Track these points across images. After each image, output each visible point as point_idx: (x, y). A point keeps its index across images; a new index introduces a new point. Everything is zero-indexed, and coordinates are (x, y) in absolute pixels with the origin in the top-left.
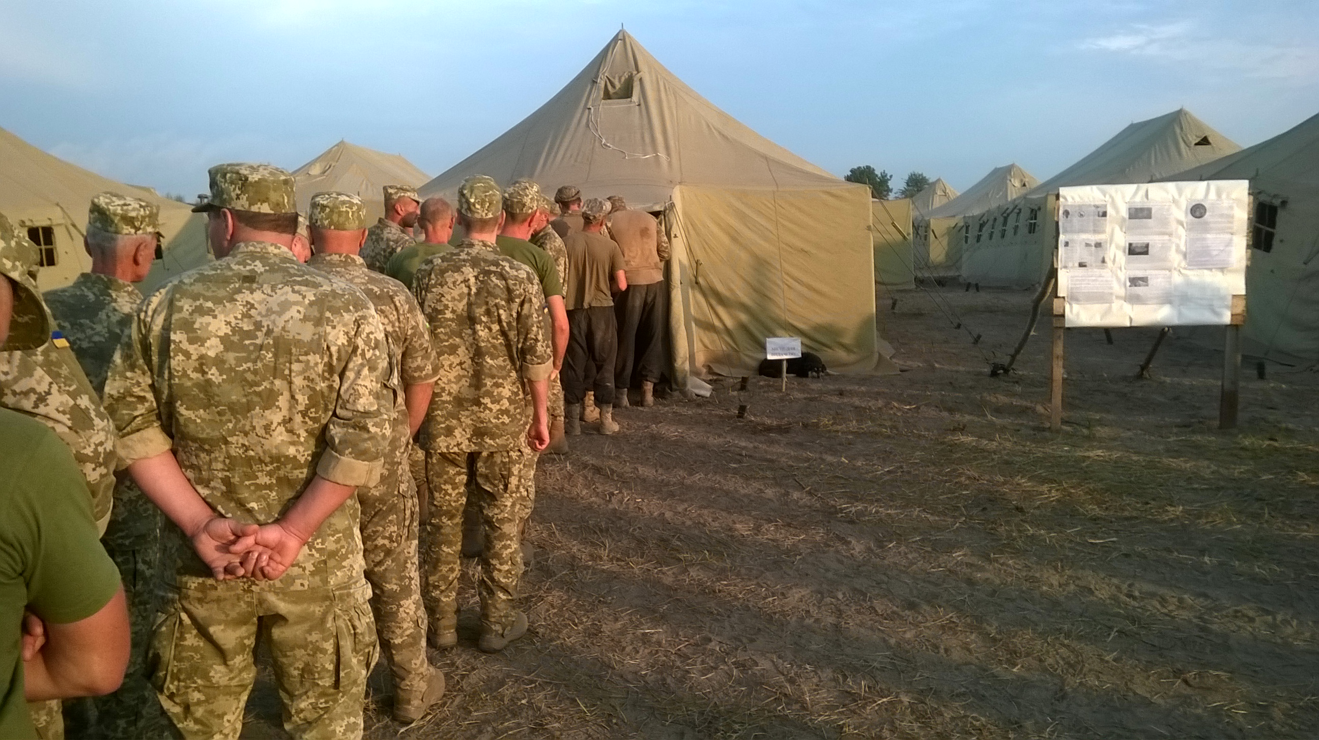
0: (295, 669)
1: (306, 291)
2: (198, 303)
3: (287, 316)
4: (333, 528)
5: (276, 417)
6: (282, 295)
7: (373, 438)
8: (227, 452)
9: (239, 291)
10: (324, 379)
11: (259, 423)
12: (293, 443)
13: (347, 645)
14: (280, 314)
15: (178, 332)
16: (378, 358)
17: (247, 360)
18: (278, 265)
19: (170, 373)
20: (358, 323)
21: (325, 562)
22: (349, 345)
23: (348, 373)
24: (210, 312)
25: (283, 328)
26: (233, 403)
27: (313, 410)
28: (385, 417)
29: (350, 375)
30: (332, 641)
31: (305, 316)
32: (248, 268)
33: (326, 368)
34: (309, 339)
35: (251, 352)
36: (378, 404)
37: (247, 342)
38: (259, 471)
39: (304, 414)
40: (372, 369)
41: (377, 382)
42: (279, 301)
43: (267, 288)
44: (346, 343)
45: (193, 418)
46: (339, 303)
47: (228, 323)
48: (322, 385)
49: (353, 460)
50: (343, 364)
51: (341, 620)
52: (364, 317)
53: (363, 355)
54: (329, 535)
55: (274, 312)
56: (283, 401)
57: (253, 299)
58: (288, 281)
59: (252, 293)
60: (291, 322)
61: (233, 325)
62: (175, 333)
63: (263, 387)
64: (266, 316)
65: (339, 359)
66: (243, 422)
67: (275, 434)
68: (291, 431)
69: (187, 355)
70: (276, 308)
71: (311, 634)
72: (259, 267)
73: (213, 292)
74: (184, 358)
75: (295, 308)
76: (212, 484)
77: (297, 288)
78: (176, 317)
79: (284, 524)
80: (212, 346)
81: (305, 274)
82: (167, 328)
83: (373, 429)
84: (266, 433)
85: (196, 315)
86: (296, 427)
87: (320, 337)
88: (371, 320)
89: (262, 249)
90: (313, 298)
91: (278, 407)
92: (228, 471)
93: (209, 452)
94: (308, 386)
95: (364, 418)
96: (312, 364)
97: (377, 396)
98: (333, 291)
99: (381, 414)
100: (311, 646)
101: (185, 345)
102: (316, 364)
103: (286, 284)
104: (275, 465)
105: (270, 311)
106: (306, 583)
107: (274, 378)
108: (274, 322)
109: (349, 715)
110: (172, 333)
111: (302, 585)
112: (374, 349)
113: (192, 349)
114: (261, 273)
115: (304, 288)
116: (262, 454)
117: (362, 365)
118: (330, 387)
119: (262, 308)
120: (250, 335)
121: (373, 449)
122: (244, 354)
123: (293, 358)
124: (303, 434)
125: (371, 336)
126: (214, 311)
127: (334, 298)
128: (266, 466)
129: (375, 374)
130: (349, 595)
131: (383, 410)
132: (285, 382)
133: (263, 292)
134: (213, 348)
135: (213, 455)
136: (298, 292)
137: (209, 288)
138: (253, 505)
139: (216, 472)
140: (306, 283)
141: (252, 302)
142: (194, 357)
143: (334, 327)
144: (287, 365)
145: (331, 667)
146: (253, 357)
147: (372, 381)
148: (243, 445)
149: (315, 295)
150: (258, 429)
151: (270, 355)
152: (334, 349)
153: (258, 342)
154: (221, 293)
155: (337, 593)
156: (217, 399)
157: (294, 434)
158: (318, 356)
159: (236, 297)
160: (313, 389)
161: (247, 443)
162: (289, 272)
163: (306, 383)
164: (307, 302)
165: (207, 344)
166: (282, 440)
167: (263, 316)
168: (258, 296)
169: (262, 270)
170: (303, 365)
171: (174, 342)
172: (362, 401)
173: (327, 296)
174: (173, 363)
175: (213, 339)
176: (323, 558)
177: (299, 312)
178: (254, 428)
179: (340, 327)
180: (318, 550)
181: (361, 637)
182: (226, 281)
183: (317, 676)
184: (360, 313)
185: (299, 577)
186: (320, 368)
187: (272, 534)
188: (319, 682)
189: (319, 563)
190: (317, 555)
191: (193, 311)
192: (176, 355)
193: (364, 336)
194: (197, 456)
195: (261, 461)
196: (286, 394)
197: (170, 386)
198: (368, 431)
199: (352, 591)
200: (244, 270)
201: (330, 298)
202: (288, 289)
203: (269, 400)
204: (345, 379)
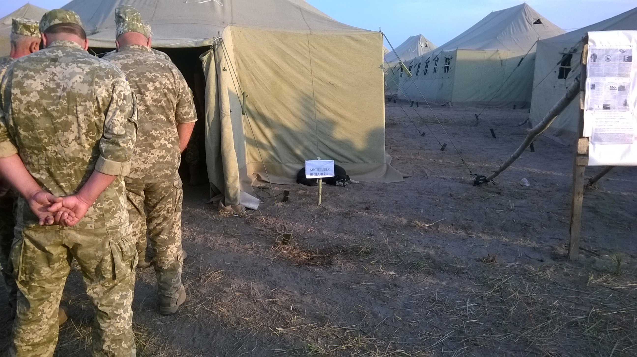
0: (92, 269)
1: (84, 67)
2: (26, 73)
3: (73, 80)
4: (107, 197)
5: (71, 137)
6: (72, 68)
7: (123, 149)
8: (47, 155)
9: (48, 66)
10: (96, 116)
11: (62, 139)
12: (82, 151)
13: (118, 257)
14: (70, 79)
15: (15, 88)
16: (125, 105)
17: (53, 104)
18: (71, 53)
19: (12, 111)
20: (114, 86)
21: (103, 215)
22: (109, 97)
23: (108, 113)
24: (32, 77)
25: (72, 87)
26: (47, 128)
27: (91, 132)
28: (129, 138)
29: (110, 114)
30: (109, 255)
31: (83, 80)
32: (54, 54)
33: (96, 110)
34: (86, 93)
35: (54, 100)
36: (125, 131)
37: (53, 94)
38: (64, 166)
39: (87, 135)
40: (122, 111)
41: (125, 119)
42: (69, 72)
43: (63, 65)
44: (107, 96)
45: (27, 136)
46: (102, 74)
47: (42, 84)
48: (95, 119)
49: (113, 161)
50: (106, 107)
51: (113, 245)
52: (117, 82)
53: (117, 103)
54: (105, 201)
55: (67, 78)
56: (74, 127)
57: (56, 71)
58: (75, 61)
59: (55, 67)
60: (76, 83)
61: (45, 85)
62: (14, 89)
63: (62, 119)
64: (63, 80)
65: (104, 104)
66: (53, 138)
67: (71, 145)
68: (80, 144)
69: (20, 101)
70: (68, 76)
71: (97, 253)
72: (60, 53)
73: (35, 66)
74: (19, 103)
75: (78, 76)
76: (41, 172)
77: (79, 65)
78: (14, 80)
79: (78, 196)
80: (34, 96)
81: (85, 57)
82: (9, 86)
83: (122, 145)
84: (66, 145)
85: (25, 79)
86: (83, 142)
87: (92, 92)
88: (122, 84)
89: (63, 44)
90: (88, 71)
91: (71, 131)
92: (48, 165)
93: (37, 155)
94: (87, 119)
95: (118, 138)
96: (88, 107)
97: (125, 126)
98: (100, 67)
99: (127, 136)
100: (99, 258)
101: (19, 96)
102: (91, 107)
103: (74, 62)
104: (72, 163)
105: (64, 78)
106: (93, 226)
107: (68, 115)
108: (67, 83)
109: (122, 291)
110: (12, 89)
111: (91, 226)
112: (123, 100)
113: (23, 98)
114: (61, 57)
115: (83, 65)
116: (65, 157)
117: (116, 109)
118: (100, 120)
119: (60, 76)
120: (54, 90)
121: (123, 156)
122: (51, 101)
123: (78, 104)
124: (87, 146)
125: (121, 93)
126: (35, 77)
127: (100, 70)
128: (68, 163)
129: (124, 114)
130: (117, 232)
131: (128, 134)
132: (75, 117)
133: (61, 67)
134: (34, 97)
135: (39, 157)
136: (80, 67)
137: (32, 64)
138: (62, 184)
139: (42, 165)
140: (85, 62)
141: (55, 72)
142: (24, 102)
143: (100, 87)
144: (75, 107)
145: (111, 269)
146: (56, 102)
147: (122, 118)
148: (55, 151)
149: (89, 69)
150: (61, 142)
151: (65, 102)
152: (100, 99)
153: (58, 94)
154: (39, 67)
155: (109, 231)
156: (38, 125)
157: (82, 146)
158: (91, 103)
159: (47, 69)
160: (90, 121)
161: (56, 150)
162: (76, 56)
163: (86, 117)
164: (85, 72)
165: (31, 95)
166: (75, 149)
167: (61, 80)
168: (58, 69)
169: (62, 55)
170: (83, 107)
171: (13, 94)
172: (116, 129)
173: (96, 69)
174: (14, 106)
175: (34, 92)
176: (102, 213)
177: (80, 78)
178: (60, 142)
179: (103, 87)
180: (99, 209)
181: (125, 253)
182: (42, 61)
183: (103, 273)
184: (115, 80)
185: (89, 222)
186: (93, 109)
187: (72, 201)
188: (105, 276)
189: (100, 215)
190: (99, 211)
191: (23, 77)
192: (15, 101)
193: (117, 92)
194: (31, 157)
195: (65, 161)
196: (76, 124)
197: (13, 119)
198: (120, 146)
199: (118, 230)
200: (52, 55)
201: (98, 71)
202: (75, 65)
203: (66, 126)
204: (107, 117)
